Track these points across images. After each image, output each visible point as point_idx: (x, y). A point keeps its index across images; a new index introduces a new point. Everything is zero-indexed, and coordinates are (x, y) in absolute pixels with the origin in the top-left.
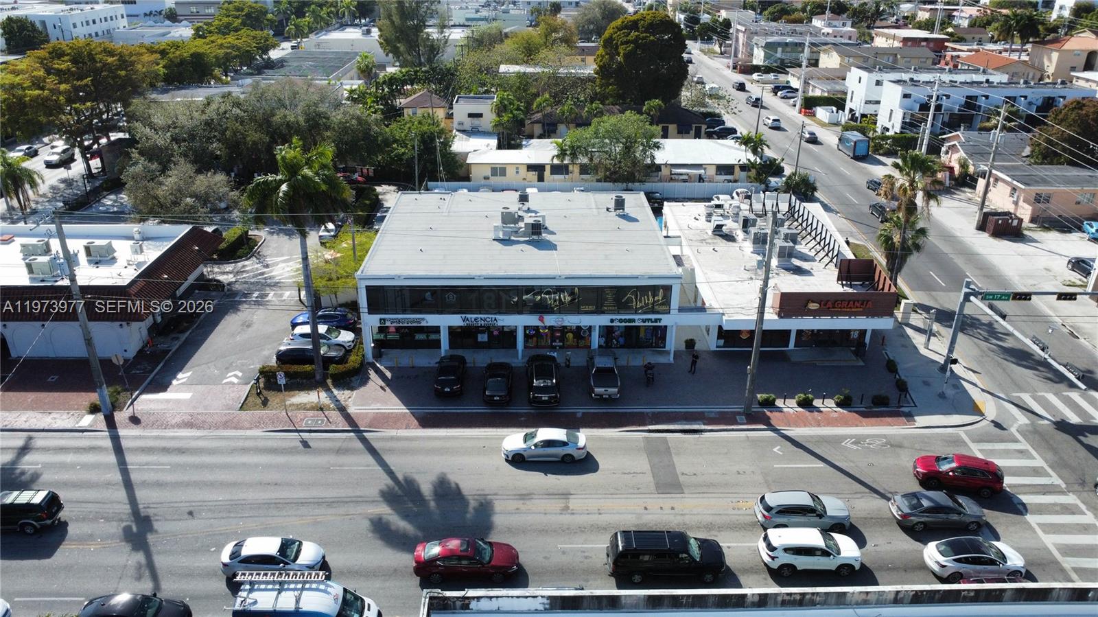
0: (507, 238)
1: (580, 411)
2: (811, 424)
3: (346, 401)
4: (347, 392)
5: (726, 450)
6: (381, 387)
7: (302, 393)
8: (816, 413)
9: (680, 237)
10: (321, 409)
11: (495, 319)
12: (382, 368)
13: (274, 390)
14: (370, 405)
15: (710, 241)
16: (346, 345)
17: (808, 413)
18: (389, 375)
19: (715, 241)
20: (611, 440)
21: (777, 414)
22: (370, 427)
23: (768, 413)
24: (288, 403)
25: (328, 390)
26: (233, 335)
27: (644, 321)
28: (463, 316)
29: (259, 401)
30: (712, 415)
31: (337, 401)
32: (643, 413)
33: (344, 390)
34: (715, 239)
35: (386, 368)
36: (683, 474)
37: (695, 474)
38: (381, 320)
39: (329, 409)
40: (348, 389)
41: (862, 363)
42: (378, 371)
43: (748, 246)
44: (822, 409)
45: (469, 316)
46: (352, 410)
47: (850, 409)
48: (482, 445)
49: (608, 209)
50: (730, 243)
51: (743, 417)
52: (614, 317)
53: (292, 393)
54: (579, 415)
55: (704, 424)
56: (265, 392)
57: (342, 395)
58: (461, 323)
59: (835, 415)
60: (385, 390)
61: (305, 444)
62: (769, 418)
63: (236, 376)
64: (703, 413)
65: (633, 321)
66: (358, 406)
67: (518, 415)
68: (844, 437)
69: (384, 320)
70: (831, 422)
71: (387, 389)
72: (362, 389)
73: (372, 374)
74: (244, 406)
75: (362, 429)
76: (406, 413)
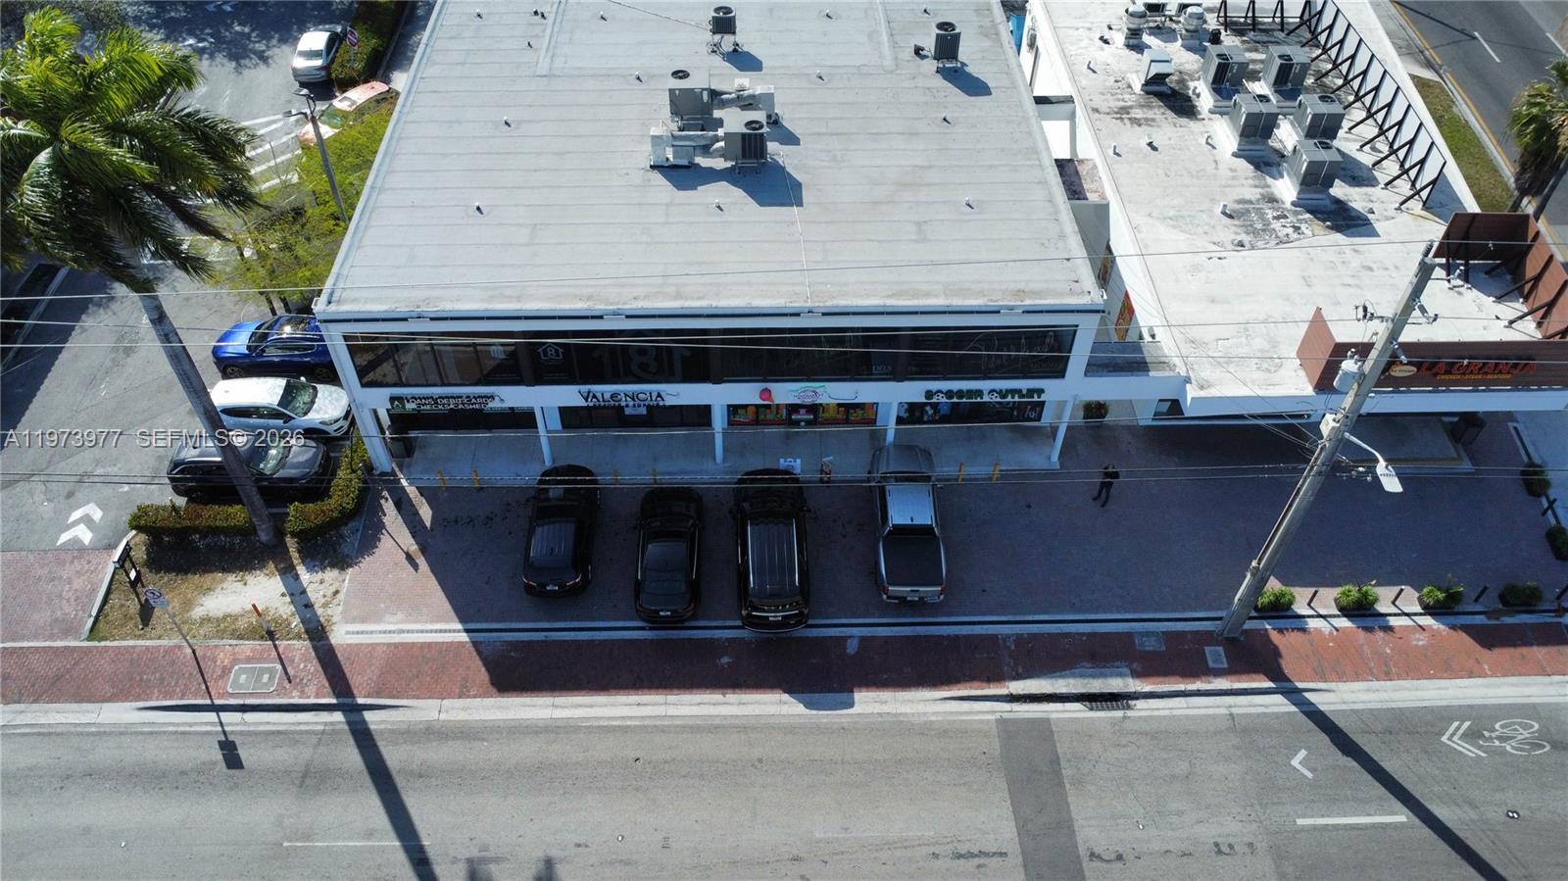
0: (685, 162)
1: (853, 630)
2: (1372, 674)
3: (325, 605)
4: (331, 575)
5: (1182, 767)
6: (409, 557)
7: (231, 577)
8: (1381, 634)
9: (1069, 100)
10: (271, 635)
11: (659, 395)
12: (412, 491)
13: (168, 570)
14: (378, 619)
15: (1138, 113)
16: (331, 429)
17: (1361, 634)
18: (426, 513)
19: (1150, 114)
20: (925, 730)
21: (1294, 638)
22: (379, 695)
23: (1274, 636)
24: (198, 612)
25: (288, 572)
26: (92, 382)
27: (1003, 394)
28: (585, 388)
29: (134, 607)
30: (1151, 645)
31: (309, 606)
32: (994, 638)
33: (323, 569)
34: (1149, 106)
35: (421, 491)
36: (1092, 855)
37: (1120, 858)
38: (392, 399)
39: (289, 635)
40: (333, 566)
41: (1466, 466)
42: (403, 504)
43: (1225, 135)
44: (1393, 621)
45: (597, 388)
46: (341, 636)
47: (1452, 619)
48: (633, 755)
49: (918, 51)
50: (1184, 121)
51: (1220, 649)
52: (934, 385)
53: (208, 578)
54: (852, 647)
55: (1136, 674)
56: (148, 576)
57: (318, 583)
58: (581, 402)
59: (1421, 640)
60: (416, 567)
61: (230, 751)
62: (1276, 653)
63: (87, 520)
64: (1129, 635)
65: (979, 393)
66: (354, 620)
67: (712, 648)
68: (1443, 716)
69: (400, 399)
70: (1414, 665)
71: (421, 561)
72: (367, 562)
73: (391, 515)
74: (101, 625)
75: (360, 701)
76: (461, 644)
